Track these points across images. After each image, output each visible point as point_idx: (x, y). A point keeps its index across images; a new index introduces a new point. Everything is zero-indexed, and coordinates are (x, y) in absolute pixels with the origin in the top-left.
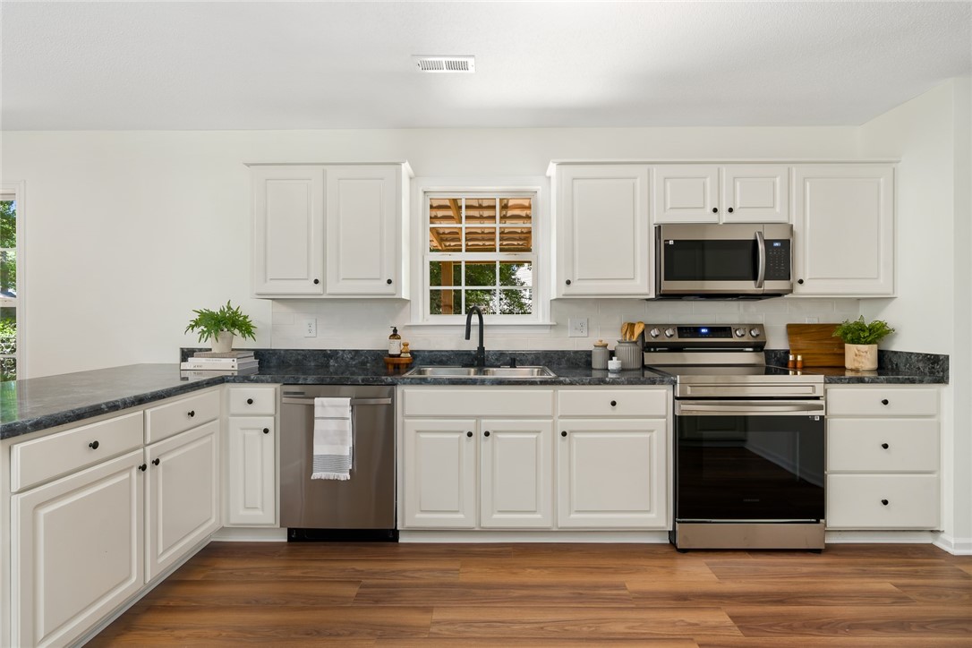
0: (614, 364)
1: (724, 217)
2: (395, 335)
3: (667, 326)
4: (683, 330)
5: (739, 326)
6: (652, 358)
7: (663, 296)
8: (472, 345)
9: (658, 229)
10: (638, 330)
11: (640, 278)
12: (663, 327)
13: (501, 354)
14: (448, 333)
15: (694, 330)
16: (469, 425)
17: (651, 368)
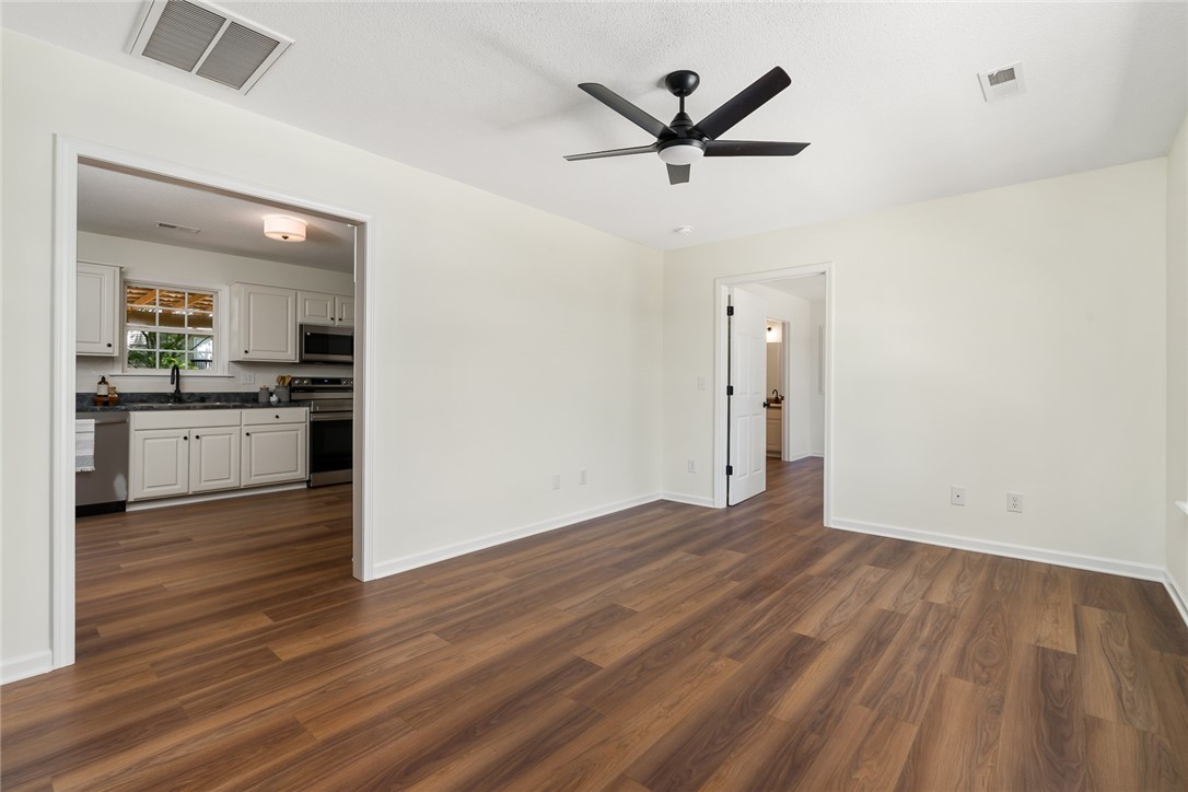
0: (274, 399)
1: (337, 323)
2: (103, 381)
3: (305, 379)
4: (314, 380)
5: (344, 379)
6: (295, 396)
7: (304, 362)
8: (171, 389)
9: (301, 326)
10: (287, 381)
11: (289, 351)
12: (302, 379)
13: (192, 394)
14: (155, 380)
15: (321, 381)
16: (185, 433)
17: (296, 401)
